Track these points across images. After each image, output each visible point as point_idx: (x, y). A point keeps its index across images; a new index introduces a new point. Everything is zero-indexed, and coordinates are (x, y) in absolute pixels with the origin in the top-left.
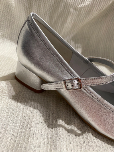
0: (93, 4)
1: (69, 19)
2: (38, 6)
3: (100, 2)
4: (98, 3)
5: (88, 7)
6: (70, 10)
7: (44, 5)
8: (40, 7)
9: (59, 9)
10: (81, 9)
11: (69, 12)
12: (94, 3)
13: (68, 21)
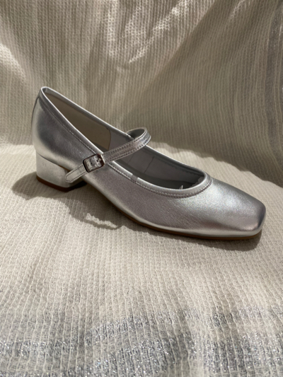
0: (150, 55)
1: (118, 84)
2: (65, 74)
3: (160, 49)
4: (157, 50)
5: (144, 60)
6: (116, 70)
7: (75, 70)
8: (68, 74)
9: (98, 72)
10: (134, 65)
11: (116, 73)
12: (152, 51)
13: (116, 87)
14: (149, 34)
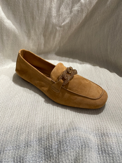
14: (71, 12)
